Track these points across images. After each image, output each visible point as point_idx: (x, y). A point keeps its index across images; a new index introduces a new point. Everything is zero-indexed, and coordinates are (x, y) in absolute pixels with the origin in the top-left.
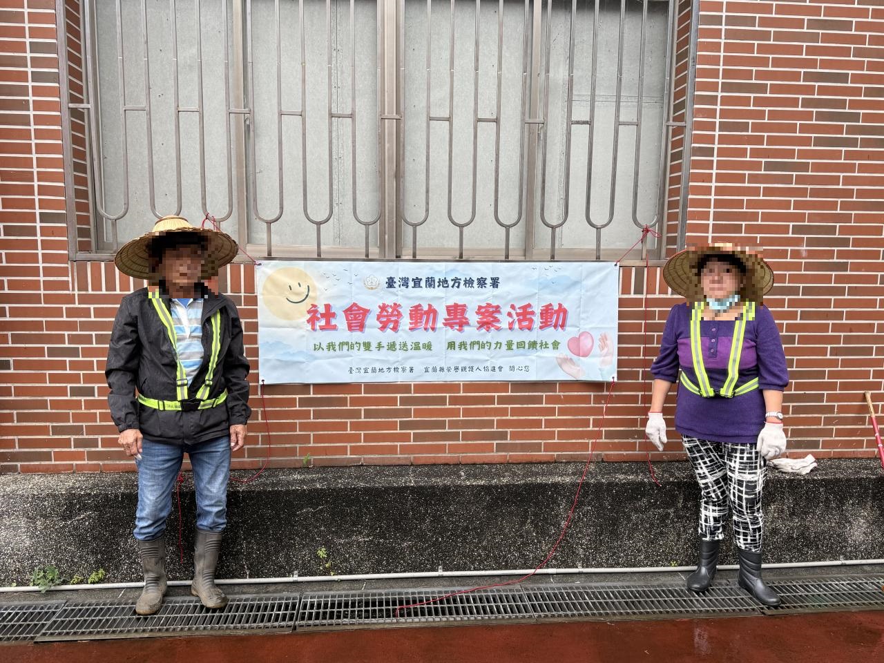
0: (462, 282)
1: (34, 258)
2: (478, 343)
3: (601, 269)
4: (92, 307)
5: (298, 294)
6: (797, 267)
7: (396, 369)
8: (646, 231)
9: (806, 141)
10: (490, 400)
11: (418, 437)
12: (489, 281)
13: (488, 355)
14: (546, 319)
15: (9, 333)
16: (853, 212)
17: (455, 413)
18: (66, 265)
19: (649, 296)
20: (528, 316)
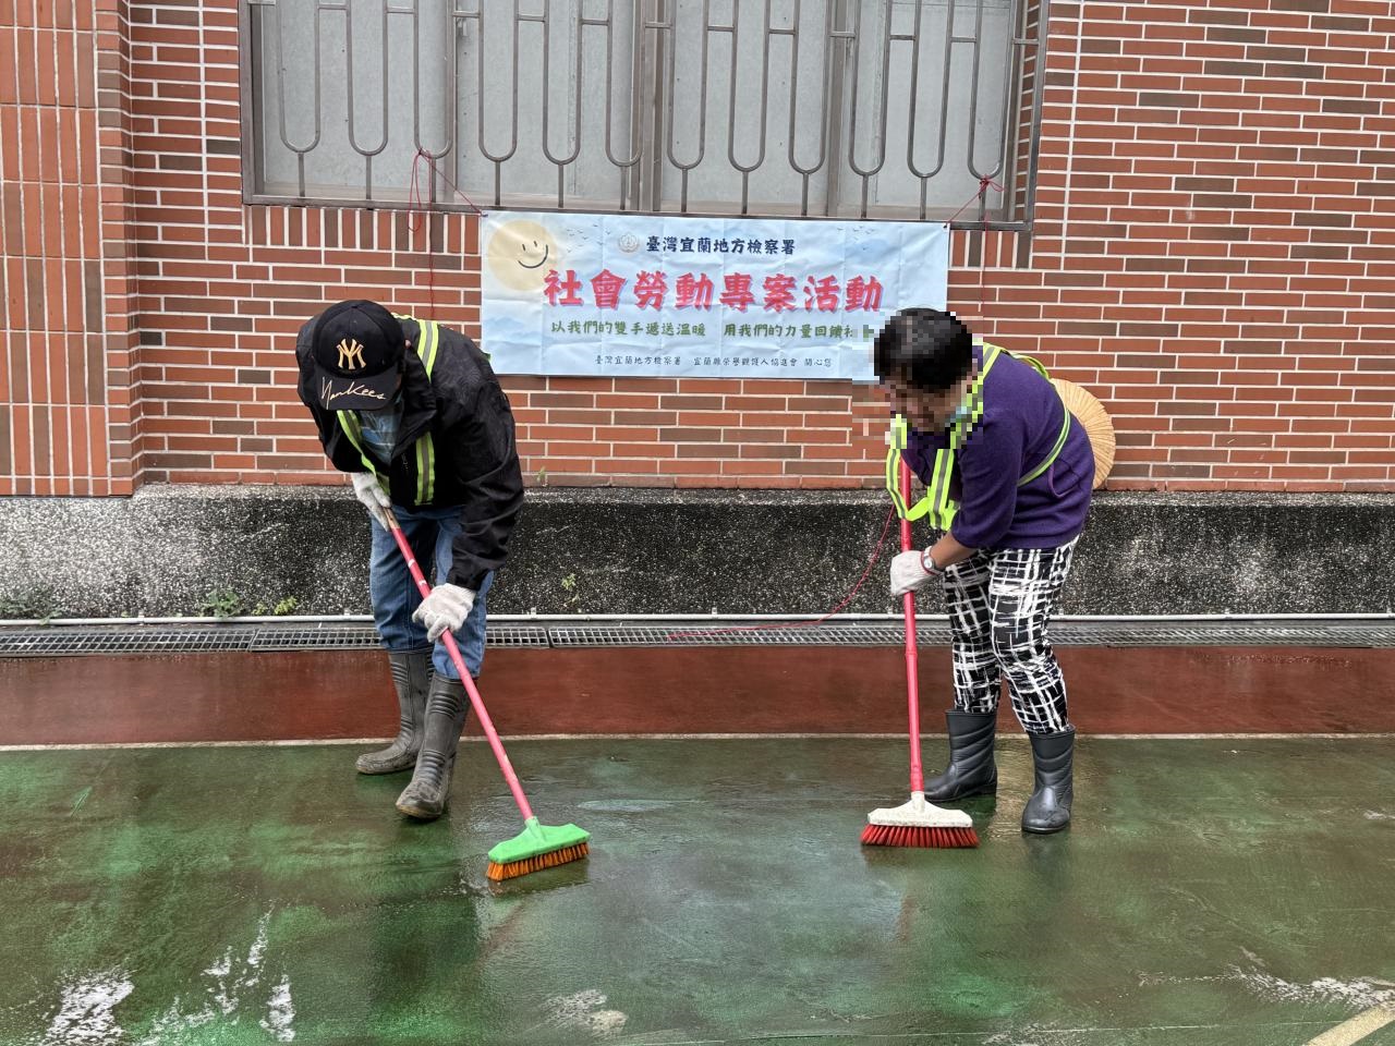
0: (746, 246)
1: (198, 199)
2: (765, 327)
3: (926, 232)
4: (271, 266)
5: (532, 256)
6: (1181, 233)
7: (657, 360)
8: (985, 182)
9: (1196, 67)
10: (780, 404)
11: (683, 451)
12: (780, 245)
13: (778, 344)
14: (854, 297)
15: (162, 297)
16: (1256, 162)
17: (734, 420)
18: (239, 210)
19: (988, 269)
20: (831, 293)
